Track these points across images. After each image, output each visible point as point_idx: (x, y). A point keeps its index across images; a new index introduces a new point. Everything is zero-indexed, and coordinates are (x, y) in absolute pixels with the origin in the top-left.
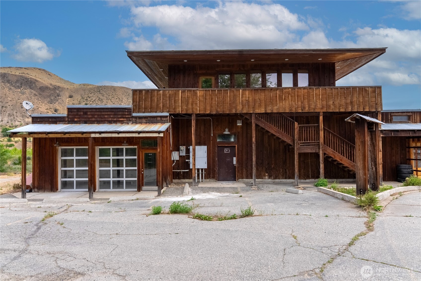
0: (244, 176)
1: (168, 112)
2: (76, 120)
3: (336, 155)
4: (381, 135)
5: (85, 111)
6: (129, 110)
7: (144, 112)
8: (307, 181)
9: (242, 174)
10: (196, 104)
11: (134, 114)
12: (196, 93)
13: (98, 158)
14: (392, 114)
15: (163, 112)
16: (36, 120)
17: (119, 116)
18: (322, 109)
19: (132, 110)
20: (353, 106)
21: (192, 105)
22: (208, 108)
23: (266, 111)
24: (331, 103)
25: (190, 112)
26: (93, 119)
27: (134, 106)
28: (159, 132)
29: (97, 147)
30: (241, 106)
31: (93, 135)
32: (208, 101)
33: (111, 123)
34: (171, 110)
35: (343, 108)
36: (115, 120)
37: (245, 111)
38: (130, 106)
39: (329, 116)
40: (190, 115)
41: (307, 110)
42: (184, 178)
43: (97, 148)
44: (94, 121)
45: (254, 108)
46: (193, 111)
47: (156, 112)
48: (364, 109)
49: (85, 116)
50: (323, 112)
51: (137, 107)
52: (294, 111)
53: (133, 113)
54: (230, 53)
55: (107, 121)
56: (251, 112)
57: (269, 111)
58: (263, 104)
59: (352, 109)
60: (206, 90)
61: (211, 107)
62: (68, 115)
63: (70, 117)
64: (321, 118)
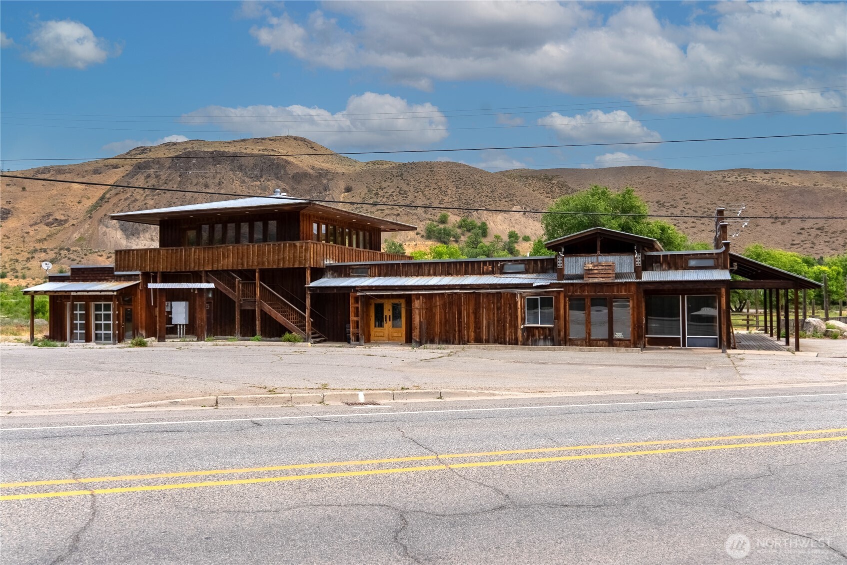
0: (219, 333)
1: (140, 270)
2: (77, 278)
3: (272, 312)
4: (309, 292)
5: (83, 270)
6: (112, 268)
7: (123, 271)
8: (273, 339)
9: (217, 330)
10: (160, 262)
11: (116, 273)
12: (160, 252)
13: (93, 313)
14: (351, 267)
15: (136, 270)
16: (53, 279)
17: (106, 275)
18: (257, 265)
19: (115, 269)
20: (284, 263)
21: (157, 263)
22: (169, 266)
23: (212, 268)
24: (265, 259)
25: (156, 270)
26: (88, 278)
27: (116, 265)
28: (113, 291)
29: (93, 303)
30: (193, 264)
31: (72, 294)
32: (169, 259)
33: (100, 281)
34: (142, 269)
35: (275, 264)
36: (103, 278)
37: (196, 269)
38: (113, 265)
39: (263, 272)
40: (157, 273)
41: (245, 267)
42: (170, 334)
43: (92, 305)
44: (89, 279)
45: (203, 265)
46: (158, 270)
47: (131, 271)
48: (293, 265)
49: (83, 275)
50: (259, 269)
51: (118, 267)
52: (235, 268)
53: (116, 271)
54: (184, 214)
55: (98, 279)
56: (202, 270)
57: (215, 269)
58: (211, 262)
59: (283, 266)
60: (167, 250)
61: (171, 265)
62: (72, 274)
63: (73, 276)
64: (257, 275)
